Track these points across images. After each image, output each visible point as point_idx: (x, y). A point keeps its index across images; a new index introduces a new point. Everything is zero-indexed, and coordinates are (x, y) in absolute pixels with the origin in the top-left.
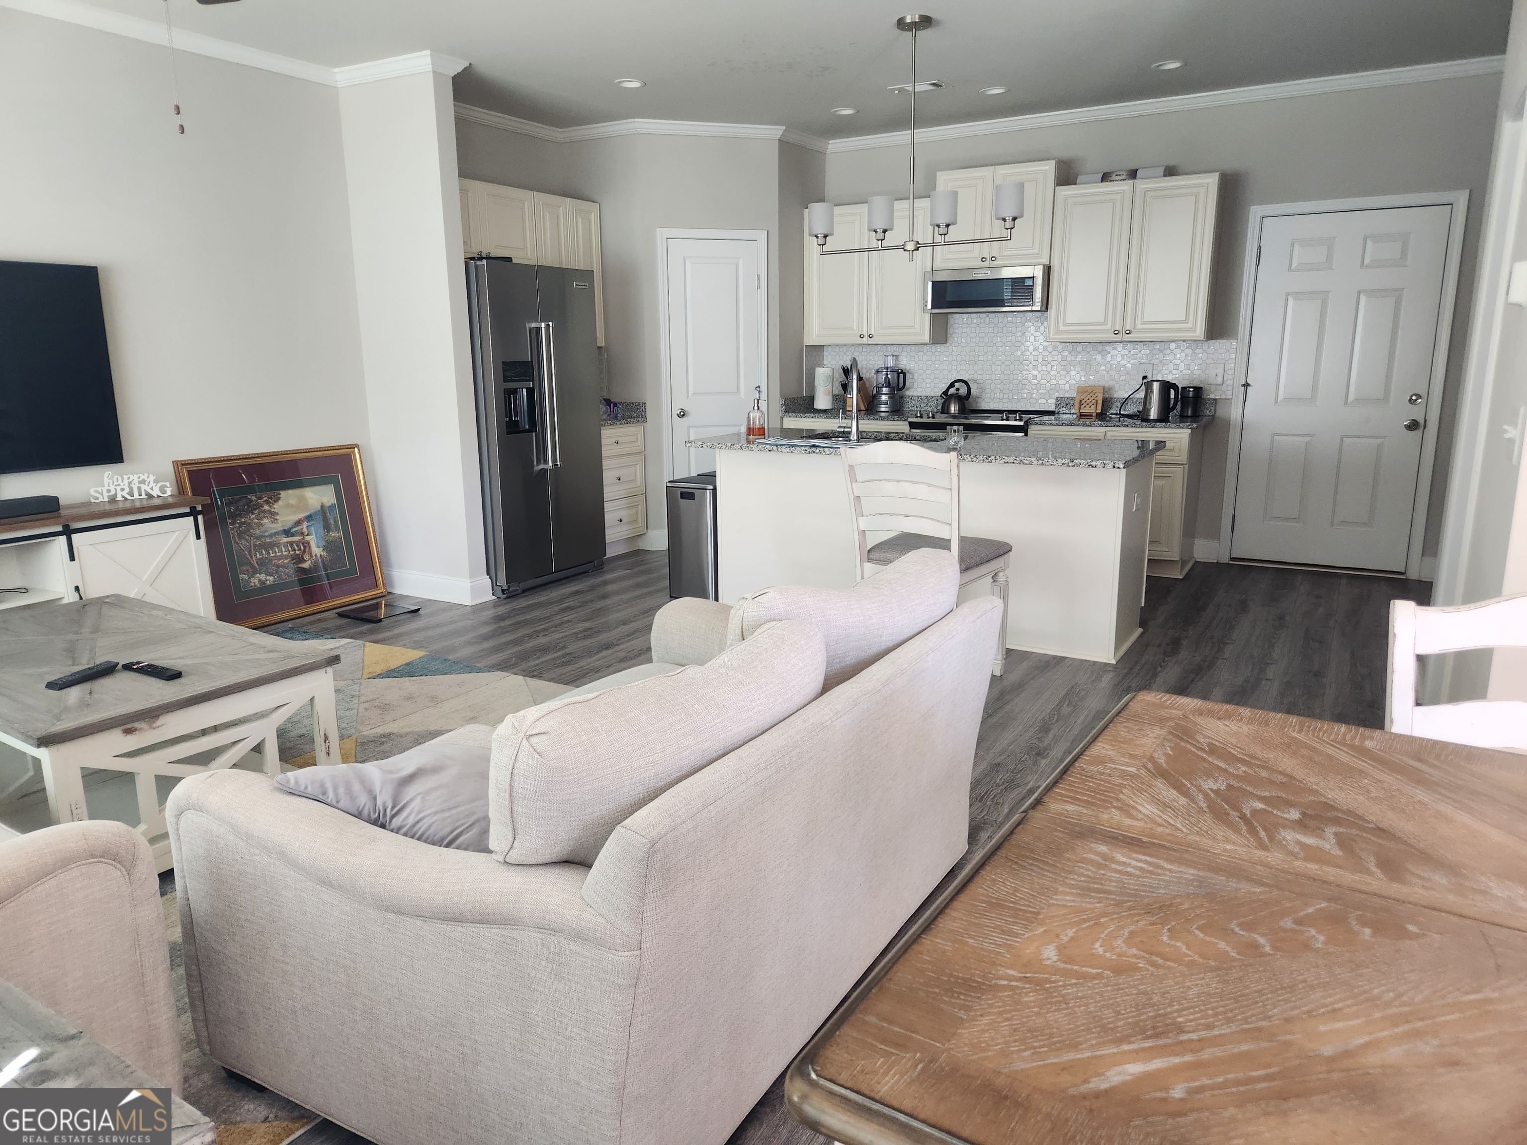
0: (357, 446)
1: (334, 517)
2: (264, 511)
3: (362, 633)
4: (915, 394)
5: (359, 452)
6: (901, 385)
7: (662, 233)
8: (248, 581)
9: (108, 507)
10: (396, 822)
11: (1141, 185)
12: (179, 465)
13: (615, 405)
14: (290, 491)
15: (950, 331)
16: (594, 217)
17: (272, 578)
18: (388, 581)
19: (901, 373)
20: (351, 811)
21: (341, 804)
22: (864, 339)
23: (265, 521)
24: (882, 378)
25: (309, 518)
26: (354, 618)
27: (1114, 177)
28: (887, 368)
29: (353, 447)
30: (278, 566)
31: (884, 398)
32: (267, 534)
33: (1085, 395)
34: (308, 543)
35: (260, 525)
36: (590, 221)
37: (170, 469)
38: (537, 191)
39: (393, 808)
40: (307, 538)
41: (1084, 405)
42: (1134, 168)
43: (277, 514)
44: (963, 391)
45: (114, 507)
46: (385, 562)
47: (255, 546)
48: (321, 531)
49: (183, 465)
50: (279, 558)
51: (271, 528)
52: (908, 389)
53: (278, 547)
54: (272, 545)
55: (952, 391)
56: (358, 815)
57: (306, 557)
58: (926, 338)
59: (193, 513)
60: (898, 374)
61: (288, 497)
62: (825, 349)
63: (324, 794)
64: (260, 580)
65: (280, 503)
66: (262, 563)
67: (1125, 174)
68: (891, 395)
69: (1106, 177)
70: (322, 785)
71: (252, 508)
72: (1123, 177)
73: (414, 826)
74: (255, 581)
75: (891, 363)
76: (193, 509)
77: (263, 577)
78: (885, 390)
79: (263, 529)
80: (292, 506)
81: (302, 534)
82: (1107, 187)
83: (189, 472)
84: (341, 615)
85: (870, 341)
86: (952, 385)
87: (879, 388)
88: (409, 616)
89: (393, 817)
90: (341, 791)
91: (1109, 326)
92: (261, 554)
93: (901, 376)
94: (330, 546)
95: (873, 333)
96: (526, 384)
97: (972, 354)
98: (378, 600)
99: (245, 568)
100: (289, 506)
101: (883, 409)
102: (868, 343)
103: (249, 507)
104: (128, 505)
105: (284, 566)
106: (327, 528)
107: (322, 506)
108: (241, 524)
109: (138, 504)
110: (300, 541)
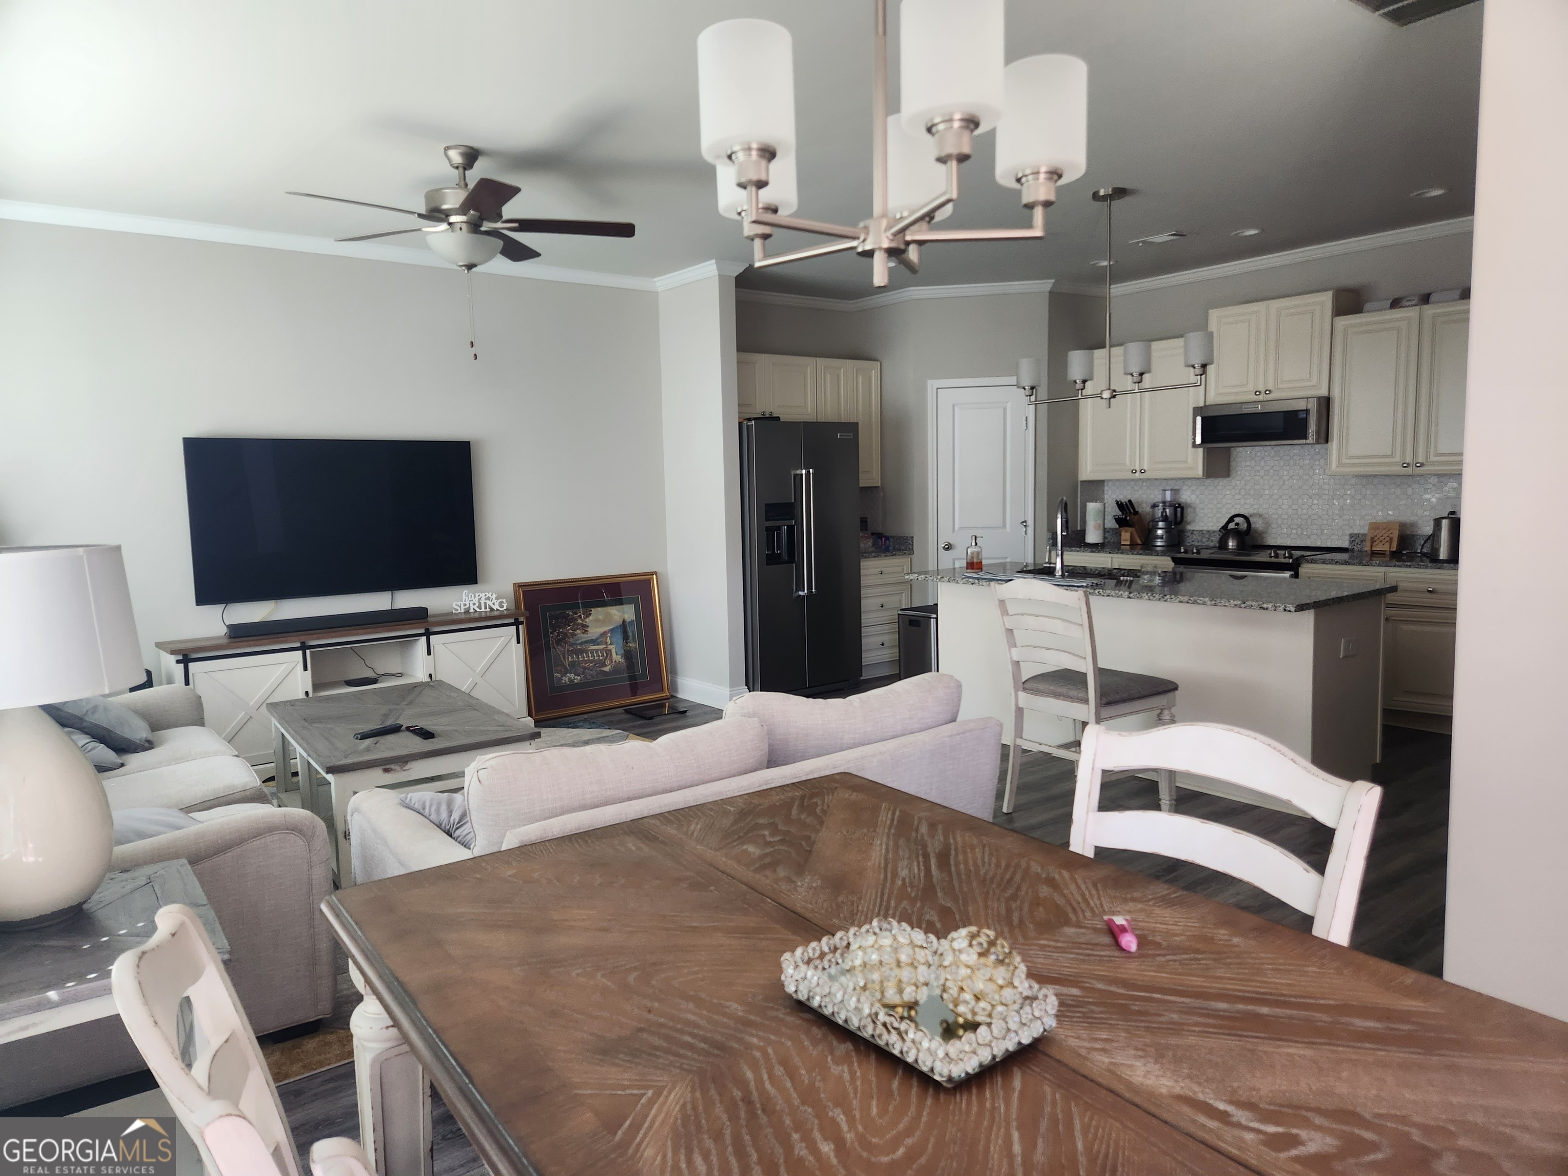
0: (655, 573)
1: (632, 631)
2: (578, 624)
3: (634, 727)
4: (1197, 528)
5: (657, 579)
6: (1179, 519)
7: (932, 384)
8: (560, 679)
9: (463, 616)
10: (458, 833)
11: (1429, 311)
12: (518, 586)
13: (887, 538)
14: (599, 609)
15: (1233, 464)
16: (874, 374)
17: (579, 678)
18: (674, 686)
19: (1177, 507)
20: (436, 822)
21: (432, 818)
22: (1137, 474)
23: (578, 631)
24: (1159, 512)
25: (612, 631)
26: (635, 715)
27: (1405, 303)
28: (1164, 503)
29: (652, 574)
30: (585, 668)
31: (1160, 532)
32: (578, 642)
33: (1378, 531)
34: (610, 651)
35: (574, 635)
36: (870, 378)
37: (510, 589)
38: (819, 357)
39: (458, 823)
40: (610, 647)
41: (1377, 542)
42: (1427, 291)
43: (588, 626)
44: (1244, 526)
45: (468, 616)
46: (673, 671)
47: (568, 651)
48: (621, 641)
49: (520, 586)
50: (586, 662)
51: (582, 638)
52: (1189, 523)
53: (586, 653)
54: (581, 652)
55: (1232, 526)
56: (439, 826)
57: (607, 662)
58: (1200, 472)
59: (517, 623)
60: (1176, 508)
61: (598, 613)
62: (1106, 484)
63: (424, 809)
64: (569, 679)
65: (591, 618)
66: (573, 665)
67: (1416, 299)
68: (1167, 529)
69: (1396, 304)
70: (424, 803)
71: (569, 621)
72: (1414, 303)
73: (466, 836)
74: (565, 680)
75: (1168, 496)
76: (516, 620)
77: (572, 676)
78: (1161, 524)
79: (576, 638)
80: (600, 620)
81: (606, 643)
82: (1398, 313)
83: (523, 591)
84: (627, 712)
85: (1143, 476)
86: (1231, 520)
87: (1154, 522)
88: (679, 715)
89: (457, 829)
90: (433, 808)
91: (1398, 459)
92: (573, 658)
93: (1179, 510)
94: (628, 655)
95: (1145, 468)
96: (788, 522)
97: (1257, 487)
98: (664, 701)
99: (559, 668)
100: (597, 620)
101: (1159, 544)
102: (1140, 479)
103: (566, 620)
104: (477, 615)
105: (588, 669)
106: (626, 638)
107: (624, 621)
108: (559, 633)
109: (483, 615)
110: (603, 649)
